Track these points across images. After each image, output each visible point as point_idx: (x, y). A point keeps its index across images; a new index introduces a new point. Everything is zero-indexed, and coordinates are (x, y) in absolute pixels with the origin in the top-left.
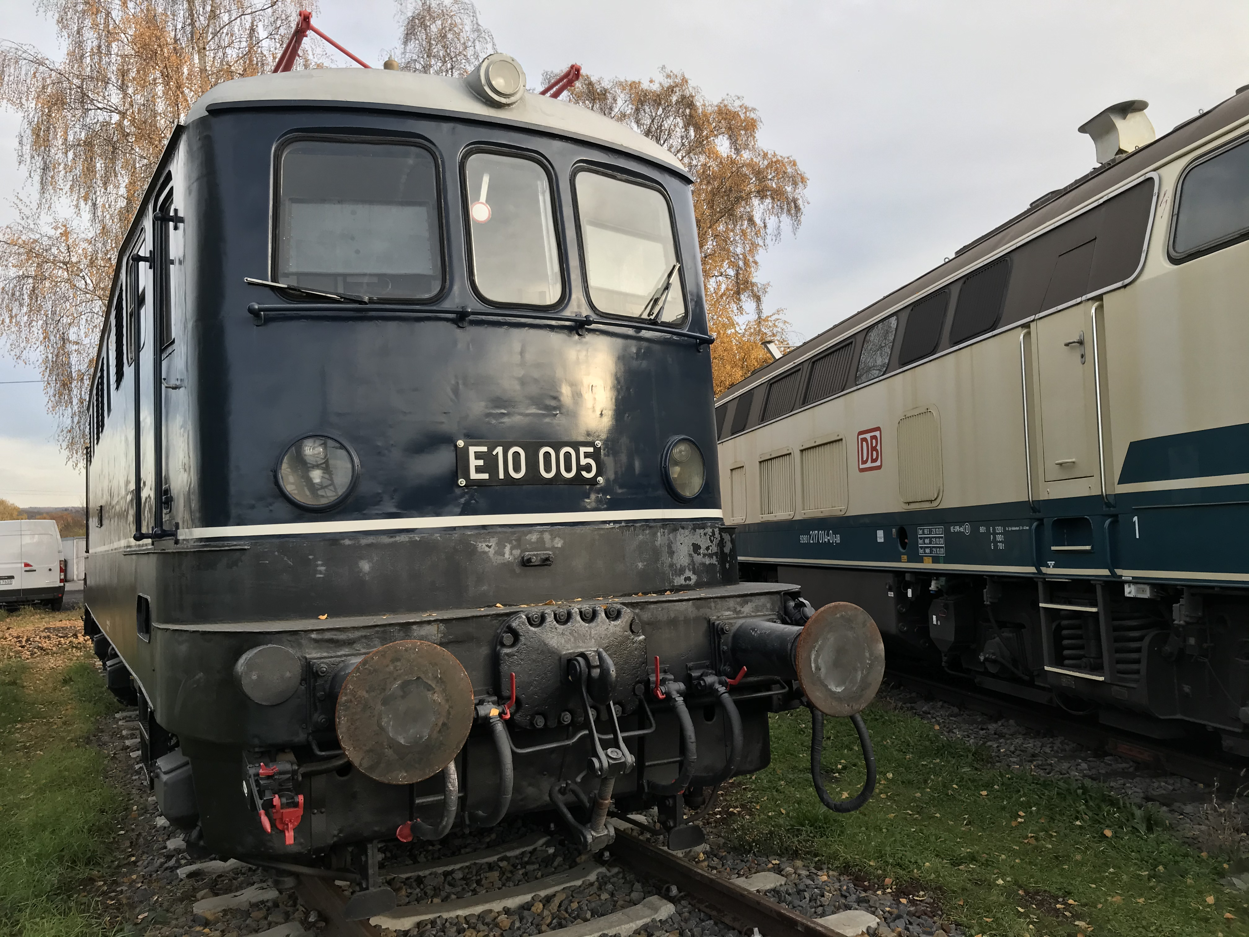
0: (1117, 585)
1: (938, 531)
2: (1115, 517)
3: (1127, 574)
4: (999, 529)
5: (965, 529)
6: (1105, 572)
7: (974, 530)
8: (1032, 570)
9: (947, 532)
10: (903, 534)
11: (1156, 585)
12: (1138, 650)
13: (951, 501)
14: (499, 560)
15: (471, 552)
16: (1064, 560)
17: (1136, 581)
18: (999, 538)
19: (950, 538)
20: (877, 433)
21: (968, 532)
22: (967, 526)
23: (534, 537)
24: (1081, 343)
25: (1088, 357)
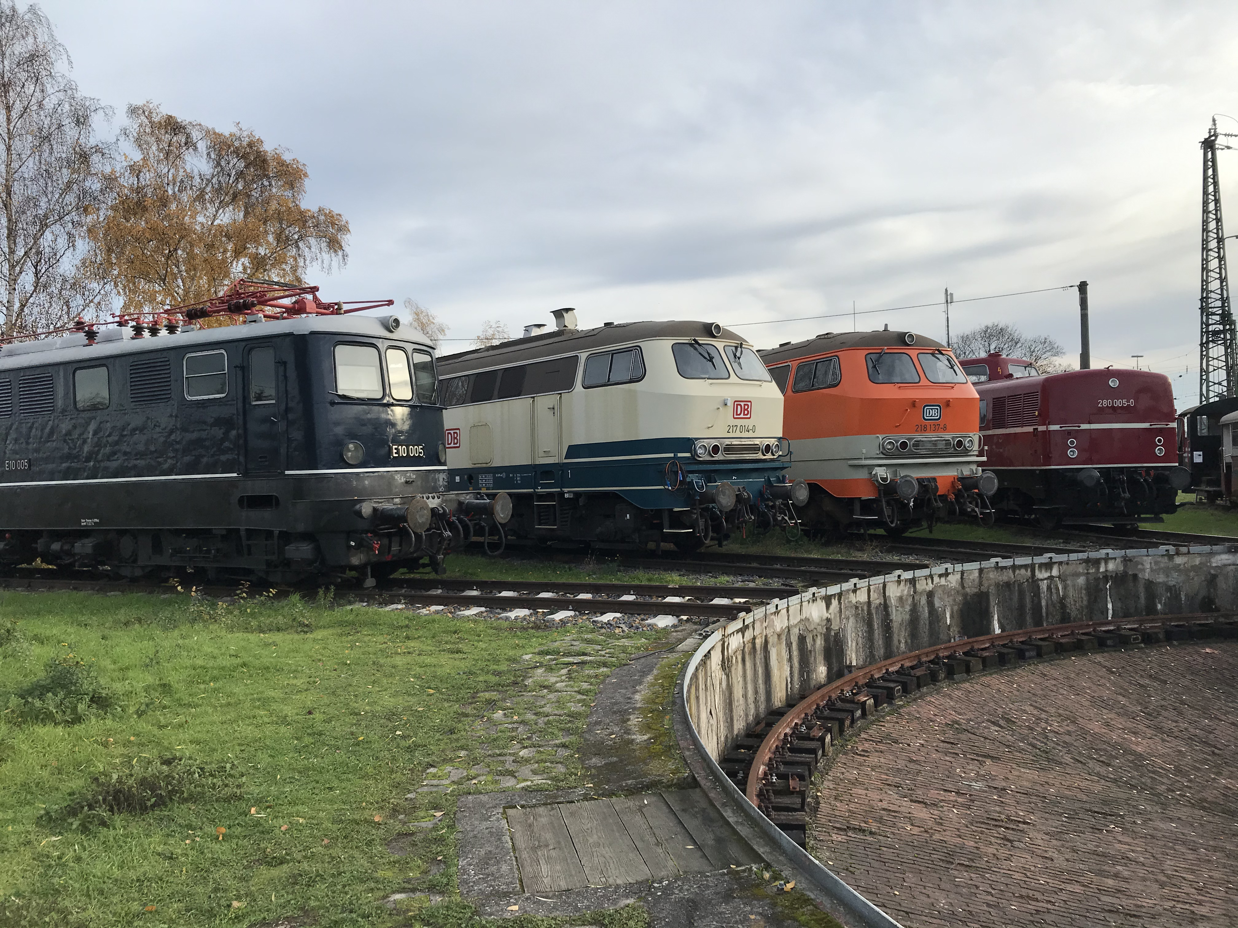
0: (563, 494)
1: (490, 477)
2: (562, 470)
3: (566, 490)
4: (518, 475)
5: (504, 475)
6: (559, 490)
7: (508, 476)
8: (532, 490)
9: (494, 476)
10: (470, 478)
11: (575, 493)
12: (568, 517)
13: (497, 463)
14: (400, 481)
15: (394, 479)
16: (544, 486)
17: (569, 492)
18: (518, 479)
19: (495, 479)
20: (458, 431)
21: (504, 476)
22: (504, 474)
23: (408, 475)
24: (553, 408)
25: (556, 413)
